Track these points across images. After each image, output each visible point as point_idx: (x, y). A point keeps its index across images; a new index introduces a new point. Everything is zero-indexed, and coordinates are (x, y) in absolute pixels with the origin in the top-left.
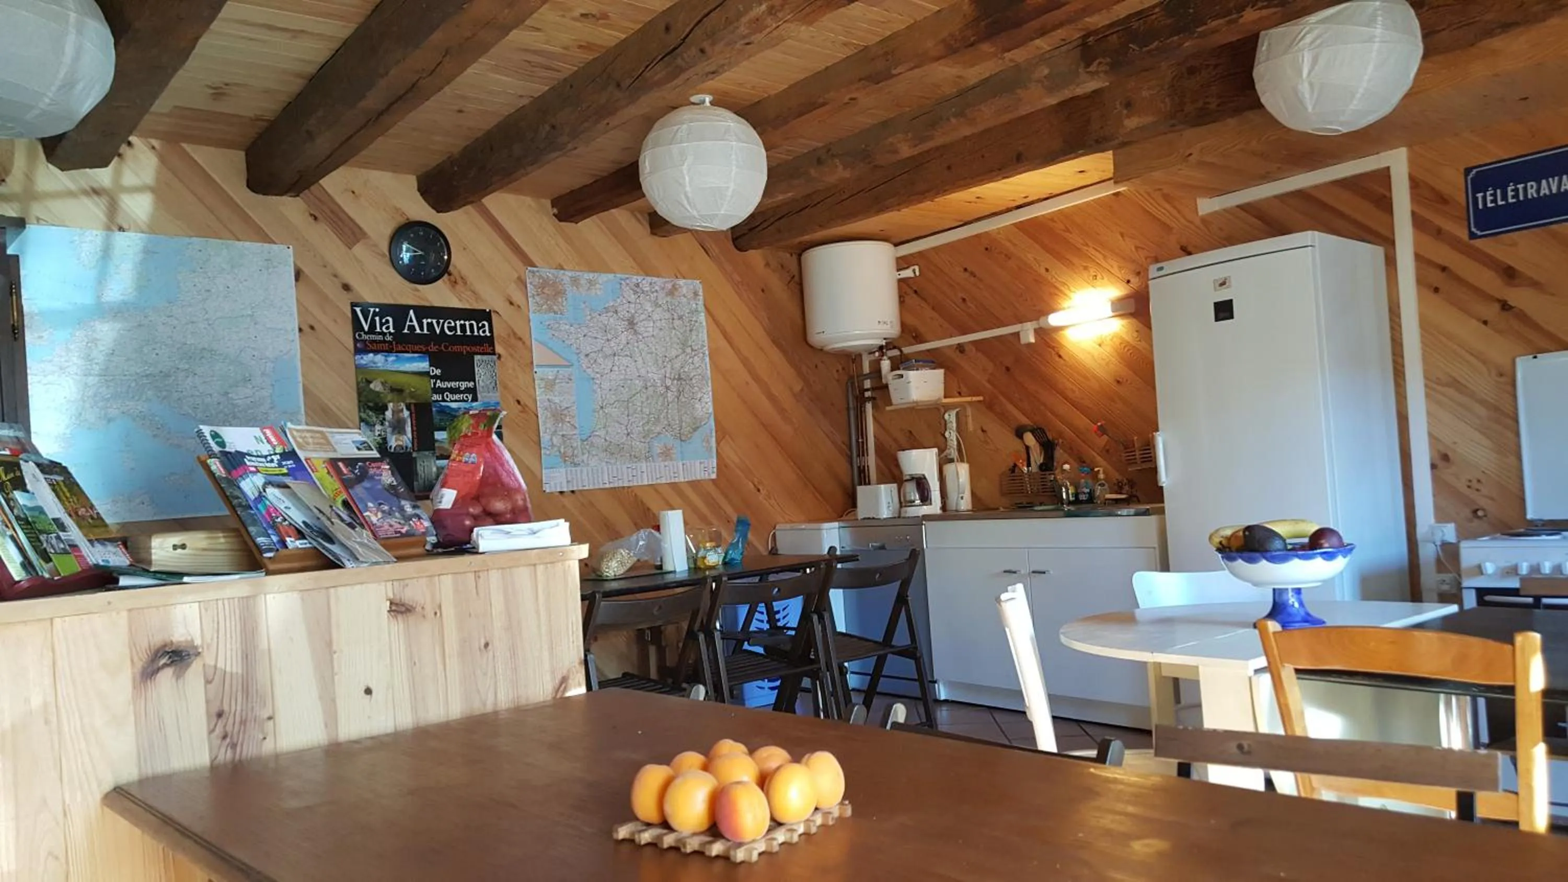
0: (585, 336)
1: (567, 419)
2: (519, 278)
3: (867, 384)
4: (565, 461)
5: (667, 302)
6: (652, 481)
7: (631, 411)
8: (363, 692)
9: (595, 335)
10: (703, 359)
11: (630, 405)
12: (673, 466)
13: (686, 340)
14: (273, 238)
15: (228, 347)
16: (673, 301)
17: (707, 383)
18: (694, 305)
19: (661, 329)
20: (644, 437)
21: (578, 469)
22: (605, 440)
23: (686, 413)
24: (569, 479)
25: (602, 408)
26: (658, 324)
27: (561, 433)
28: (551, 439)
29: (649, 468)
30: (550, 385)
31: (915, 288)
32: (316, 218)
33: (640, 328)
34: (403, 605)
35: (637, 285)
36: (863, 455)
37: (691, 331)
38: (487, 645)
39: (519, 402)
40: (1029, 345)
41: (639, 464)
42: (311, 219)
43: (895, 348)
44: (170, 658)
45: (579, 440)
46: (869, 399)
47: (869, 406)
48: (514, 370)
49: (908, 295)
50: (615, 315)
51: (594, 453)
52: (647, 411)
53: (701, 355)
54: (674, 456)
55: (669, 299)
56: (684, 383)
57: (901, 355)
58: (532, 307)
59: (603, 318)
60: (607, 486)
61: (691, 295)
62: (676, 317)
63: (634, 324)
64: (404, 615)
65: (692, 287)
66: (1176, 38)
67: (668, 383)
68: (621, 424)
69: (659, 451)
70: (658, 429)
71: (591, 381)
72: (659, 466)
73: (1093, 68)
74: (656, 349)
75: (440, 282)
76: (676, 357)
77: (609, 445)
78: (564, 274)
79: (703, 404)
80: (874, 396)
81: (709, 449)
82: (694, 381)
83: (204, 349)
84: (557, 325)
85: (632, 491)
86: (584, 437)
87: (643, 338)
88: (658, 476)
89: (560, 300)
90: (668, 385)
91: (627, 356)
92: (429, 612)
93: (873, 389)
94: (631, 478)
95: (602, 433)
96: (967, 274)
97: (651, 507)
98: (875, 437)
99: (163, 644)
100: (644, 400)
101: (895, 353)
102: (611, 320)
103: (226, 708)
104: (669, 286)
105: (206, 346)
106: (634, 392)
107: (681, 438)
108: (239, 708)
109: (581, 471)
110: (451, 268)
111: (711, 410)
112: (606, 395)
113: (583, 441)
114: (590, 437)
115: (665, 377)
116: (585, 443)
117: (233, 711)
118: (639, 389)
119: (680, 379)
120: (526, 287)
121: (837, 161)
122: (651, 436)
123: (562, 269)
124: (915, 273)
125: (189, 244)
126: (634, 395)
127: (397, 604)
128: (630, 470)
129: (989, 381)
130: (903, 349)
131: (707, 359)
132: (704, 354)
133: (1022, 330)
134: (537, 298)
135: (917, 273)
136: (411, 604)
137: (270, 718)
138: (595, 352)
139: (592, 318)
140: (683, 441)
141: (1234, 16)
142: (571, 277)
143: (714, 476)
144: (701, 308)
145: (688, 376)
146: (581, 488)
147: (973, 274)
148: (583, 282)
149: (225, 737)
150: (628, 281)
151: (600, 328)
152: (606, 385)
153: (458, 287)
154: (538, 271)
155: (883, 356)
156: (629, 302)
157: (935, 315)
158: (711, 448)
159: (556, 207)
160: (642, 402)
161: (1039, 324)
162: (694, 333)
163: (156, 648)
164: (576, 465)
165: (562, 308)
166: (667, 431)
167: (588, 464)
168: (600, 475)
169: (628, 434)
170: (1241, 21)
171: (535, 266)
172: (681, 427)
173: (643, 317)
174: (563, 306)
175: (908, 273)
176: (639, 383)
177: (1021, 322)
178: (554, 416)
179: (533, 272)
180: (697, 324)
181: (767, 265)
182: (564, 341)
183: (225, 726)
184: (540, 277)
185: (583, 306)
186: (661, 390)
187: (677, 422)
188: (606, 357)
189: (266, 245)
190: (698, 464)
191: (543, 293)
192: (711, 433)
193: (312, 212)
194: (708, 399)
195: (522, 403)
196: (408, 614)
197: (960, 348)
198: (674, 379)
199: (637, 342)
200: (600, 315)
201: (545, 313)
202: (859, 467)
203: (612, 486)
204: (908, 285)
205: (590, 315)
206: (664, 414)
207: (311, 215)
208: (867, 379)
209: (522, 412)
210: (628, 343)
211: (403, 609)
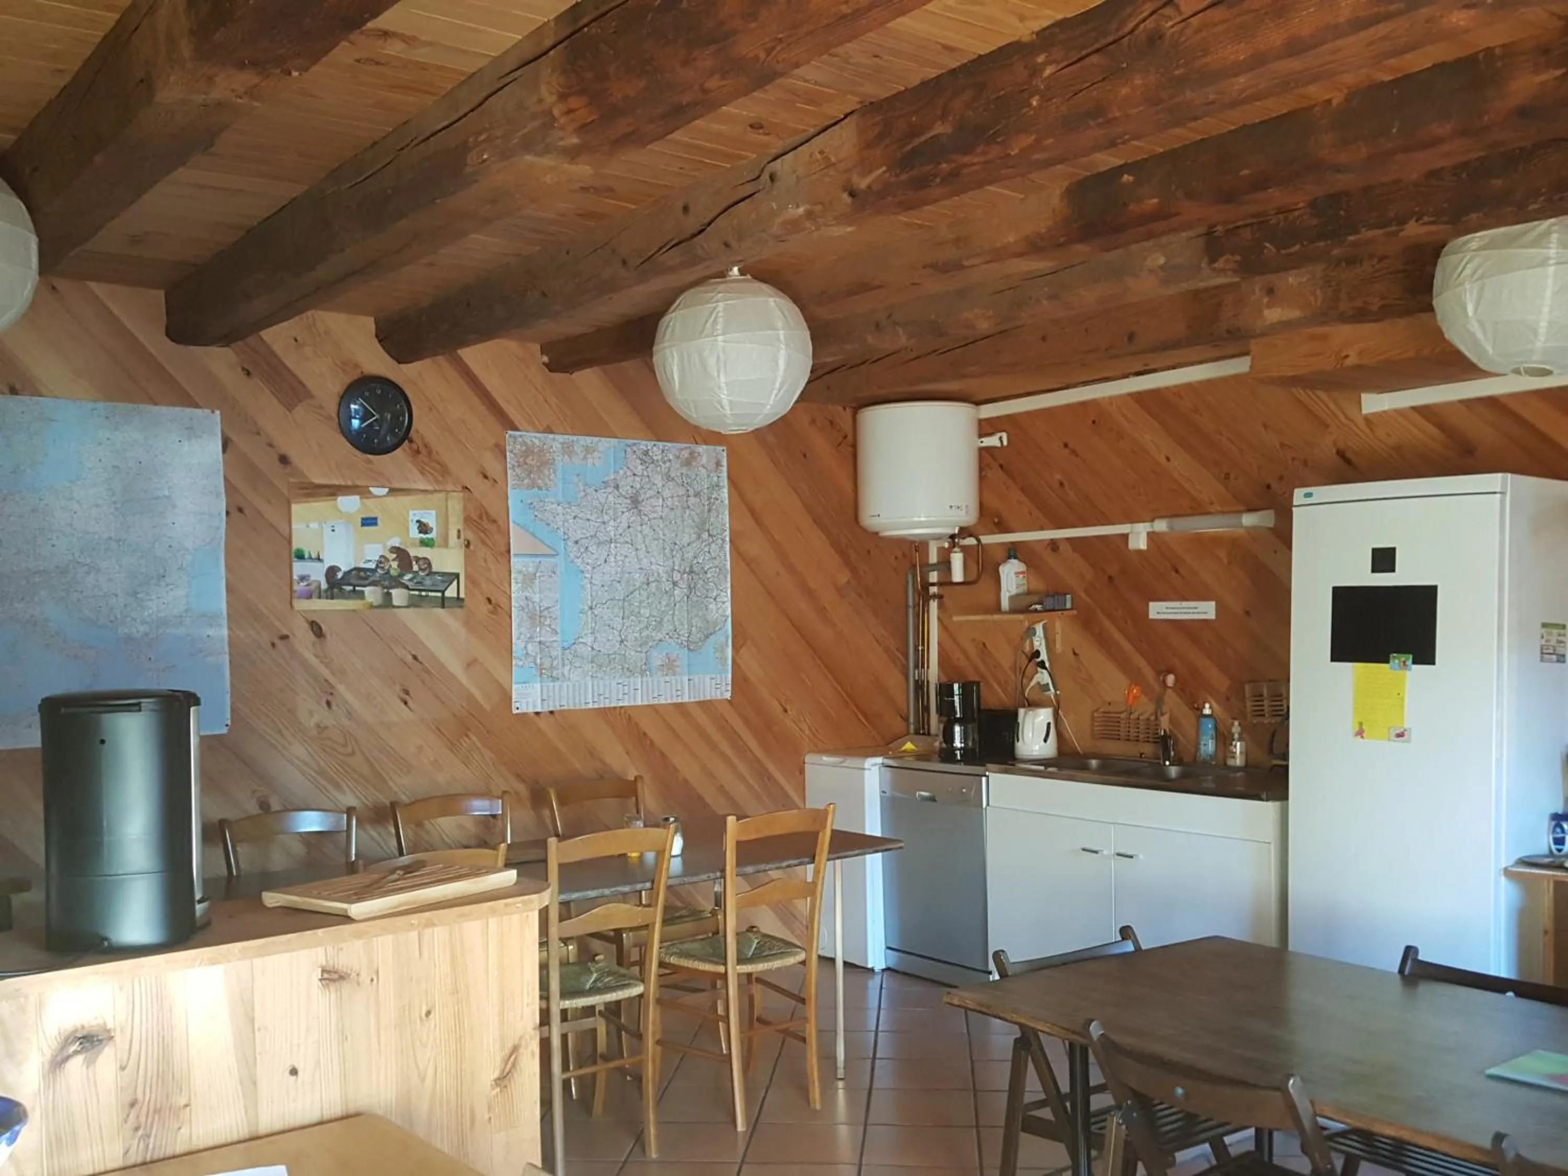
0: (575, 518)
1: (547, 623)
2: (497, 446)
3: (934, 577)
4: (541, 674)
5: (682, 474)
6: (648, 700)
7: (627, 613)
8: (287, 1073)
9: (589, 517)
10: (722, 548)
11: (626, 604)
12: (677, 681)
13: (704, 523)
14: (196, 398)
15: (139, 537)
16: (689, 473)
17: (726, 577)
18: (715, 479)
19: (672, 509)
20: (640, 646)
21: (557, 684)
22: (593, 648)
23: (697, 615)
24: (545, 697)
25: (591, 608)
26: (669, 502)
27: (538, 640)
28: (525, 647)
29: (644, 684)
30: (529, 579)
31: (1002, 462)
32: (248, 374)
33: (646, 508)
34: (336, 973)
35: (646, 453)
36: (923, 667)
37: (710, 510)
38: (428, 1013)
39: (489, 600)
40: (1139, 552)
41: (632, 680)
42: (242, 375)
43: (971, 536)
44: (81, 1044)
45: (559, 649)
46: (934, 596)
47: (934, 605)
48: (486, 561)
49: (991, 469)
50: (616, 491)
51: (577, 664)
52: (645, 612)
53: (720, 542)
54: (678, 670)
55: (684, 470)
56: (696, 577)
57: (978, 545)
58: (510, 482)
59: (601, 495)
60: (590, 706)
61: (712, 466)
62: (691, 492)
63: (639, 502)
64: (337, 983)
65: (714, 455)
66: (1322, 244)
67: (677, 576)
68: (613, 628)
69: (660, 663)
70: (660, 636)
71: (580, 576)
72: (658, 682)
73: (1219, 264)
74: (664, 535)
75: (398, 452)
76: (688, 545)
77: (596, 655)
78: (554, 439)
79: (720, 605)
80: (942, 592)
81: (723, 660)
82: (709, 575)
83: (110, 538)
84: (542, 504)
85: (625, 712)
86: (566, 645)
87: (649, 520)
88: (656, 695)
89: (546, 472)
90: (675, 579)
91: (627, 542)
92: (365, 978)
93: (940, 584)
94: (620, 696)
95: (589, 639)
96: (1067, 451)
97: (648, 732)
98: (939, 643)
99: (73, 1029)
100: (644, 598)
101: (971, 541)
102: (611, 498)
103: (140, 1096)
104: (686, 454)
105: (113, 535)
106: (631, 589)
107: (691, 647)
108: (153, 1096)
109: (561, 687)
110: (412, 434)
111: (729, 612)
112: (597, 592)
113: (564, 649)
114: (574, 644)
115: (673, 569)
116: (567, 651)
117: (147, 1099)
118: (638, 584)
119: (691, 572)
120: (505, 457)
121: (900, 330)
122: (650, 644)
123: (552, 432)
124: (1001, 441)
125: (93, 409)
126: (632, 593)
127: (329, 972)
128: (620, 686)
129: (1086, 591)
130: (981, 537)
131: (728, 547)
132: (723, 540)
133: (1132, 532)
134: (518, 470)
135: (1005, 443)
136: (345, 970)
137: (186, 1106)
138: (587, 538)
139: (586, 495)
140: (692, 650)
141: (1394, 228)
142: (562, 444)
143: (728, 695)
144: (725, 482)
145: (702, 568)
146: (558, 708)
147: (1074, 452)
148: (578, 449)
149: (137, 1129)
150: (635, 448)
151: (596, 507)
152: (597, 580)
153: (421, 457)
154: (521, 436)
155: (954, 547)
156: (634, 475)
157: (1024, 498)
158: (726, 659)
159: (547, 354)
160: (641, 602)
161: (1152, 526)
162: (713, 514)
163: (67, 1033)
164: (554, 679)
165: (549, 483)
166: (670, 637)
167: (569, 679)
168: (582, 692)
169: (622, 641)
170: (1402, 234)
171: (516, 429)
172: (690, 634)
173: (651, 493)
174: (550, 480)
175: (992, 441)
176: (638, 578)
177: (1132, 522)
178: (530, 618)
179: (515, 438)
180: (717, 502)
181: (813, 421)
182: (548, 525)
183: (138, 1117)
184: (524, 443)
185: (576, 479)
186: (667, 586)
187: (686, 627)
188: (599, 544)
189: (189, 411)
190: (708, 680)
191: (526, 464)
192: (727, 641)
193: (246, 366)
194: (727, 596)
195: (493, 601)
196: (341, 982)
197: (1053, 545)
198: (684, 573)
199: (641, 525)
200: (596, 491)
201: (527, 489)
202: (916, 682)
203: (596, 706)
204: (992, 456)
205: (584, 491)
206: (669, 617)
207: (243, 369)
208: (933, 570)
209: (492, 613)
210: (629, 527)
211: (335, 976)
